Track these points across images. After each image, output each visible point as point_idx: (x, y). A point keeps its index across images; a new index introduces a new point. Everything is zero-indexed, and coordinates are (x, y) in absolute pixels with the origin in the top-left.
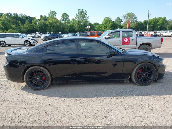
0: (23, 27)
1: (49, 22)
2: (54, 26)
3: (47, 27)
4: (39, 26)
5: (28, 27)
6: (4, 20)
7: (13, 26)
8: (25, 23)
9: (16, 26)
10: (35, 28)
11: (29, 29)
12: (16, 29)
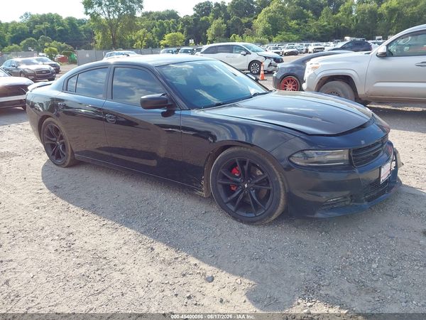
0: (313, 25)
1: (388, 5)
2: (400, 15)
3: (380, 19)
4: (357, 21)
5: (325, 23)
6: (274, 12)
7: (293, 23)
8: (320, 15)
9: (297, 24)
10: (344, 27)
11: (327, 30)
12: (297, 31)
